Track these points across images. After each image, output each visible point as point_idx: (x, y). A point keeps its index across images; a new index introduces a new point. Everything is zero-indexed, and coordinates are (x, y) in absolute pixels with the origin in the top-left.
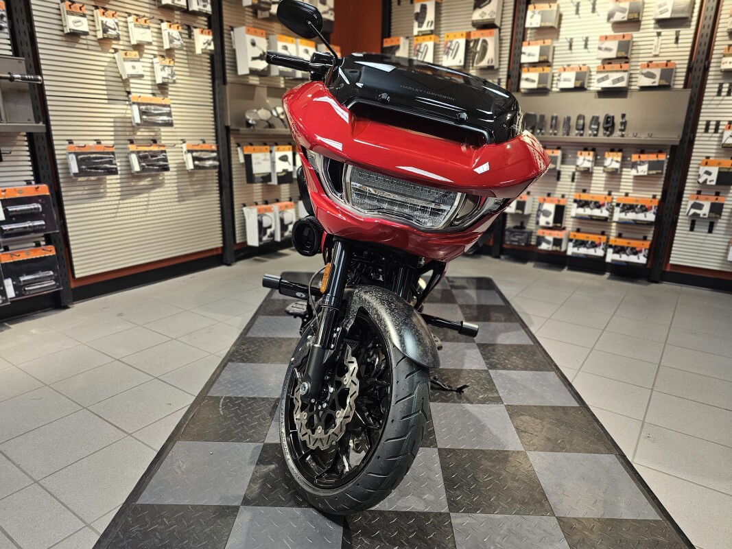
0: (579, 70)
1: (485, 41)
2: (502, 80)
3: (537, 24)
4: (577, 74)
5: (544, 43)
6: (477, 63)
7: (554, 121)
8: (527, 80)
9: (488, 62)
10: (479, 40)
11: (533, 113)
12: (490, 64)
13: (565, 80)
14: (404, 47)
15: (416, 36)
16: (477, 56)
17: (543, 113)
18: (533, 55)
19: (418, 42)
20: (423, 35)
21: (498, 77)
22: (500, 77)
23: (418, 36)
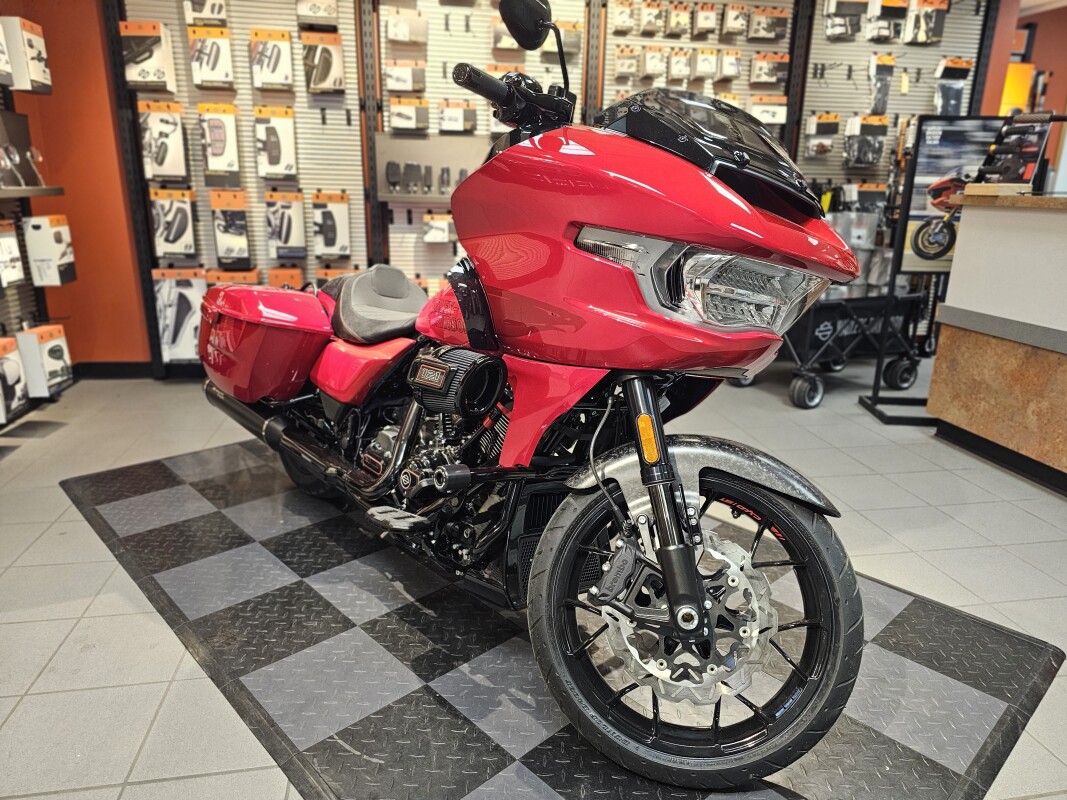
0: (466, 107)
1: (325, 51)
2: (352, 112)
3: (405, 36)
4: (465, 111)
5: (416, 64)
6: (315, 84)
7: (445, 175)
8: (399, 115)
9: (335, 83)
10: (316, 47)
11: (415, 163)
12: (337, 87)
13: (450, 119)
14: (167, 42)
15: (190, 25)
16: (315, 72)
17: (428, 164)
18: (404, 81)
19: (197, 37)
20: (205, 25)
21: (345, 107)
22: (349, 107)
23: (194, 25)
